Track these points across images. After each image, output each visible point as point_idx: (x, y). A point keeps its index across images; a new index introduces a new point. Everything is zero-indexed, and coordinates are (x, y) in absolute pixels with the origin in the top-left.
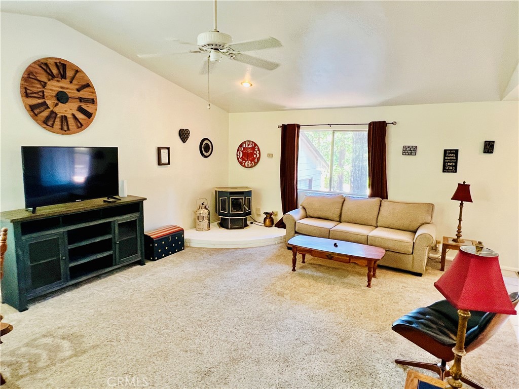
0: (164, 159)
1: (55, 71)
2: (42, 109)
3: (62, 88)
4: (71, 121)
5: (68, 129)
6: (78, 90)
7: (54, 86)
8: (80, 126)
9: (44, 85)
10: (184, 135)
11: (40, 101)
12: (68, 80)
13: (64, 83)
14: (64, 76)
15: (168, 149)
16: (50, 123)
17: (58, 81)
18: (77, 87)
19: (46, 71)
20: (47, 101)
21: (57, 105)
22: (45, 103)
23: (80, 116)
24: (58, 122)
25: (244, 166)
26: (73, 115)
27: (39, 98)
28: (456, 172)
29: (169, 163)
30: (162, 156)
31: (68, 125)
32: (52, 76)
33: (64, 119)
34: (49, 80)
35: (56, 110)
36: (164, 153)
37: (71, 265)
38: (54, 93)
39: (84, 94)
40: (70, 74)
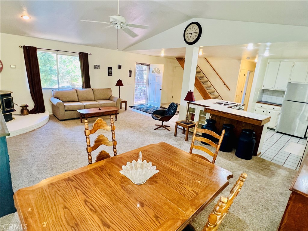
28: (112, 76)
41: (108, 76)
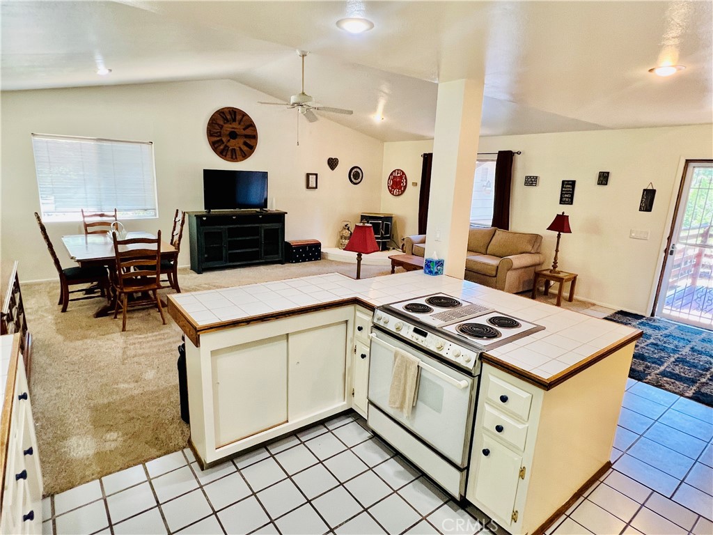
0: (312, 184)
1: (229, 117)
2: (220, 144)
3: (233, 128)
4: (238, 152)
5: (236, 158)
6: (244, 129)
7: (228, 128)
8: (245, 156)
9: (222, 127)
10: (333, 163)
11: (218, 139)
12: (237, 122)
13: (235, 125)
14: (234, 120)
15: (316, 175)
16: (224, 154)
17: (231, 124)
18: (243, 127)
19: (223, 117)
20: (223, 139)
21: (229, 141)
22: (221, 140)
23: (245, 148)
24: (229, 153)
25: (393, 194)
26: (240, 148)
27: (218, 137)
28: (572, 204)
29: (316, 187)
30: (311, 181)
31: (236, 156)
32: (226, 120)
33: (234, 150)
34: (225, 123)
35: (229, 144)
36: (312, 178)
37: (230, 252)
38: (228, 133)
39: (248, 132)
40: (238, 117)
41: (560, 203)
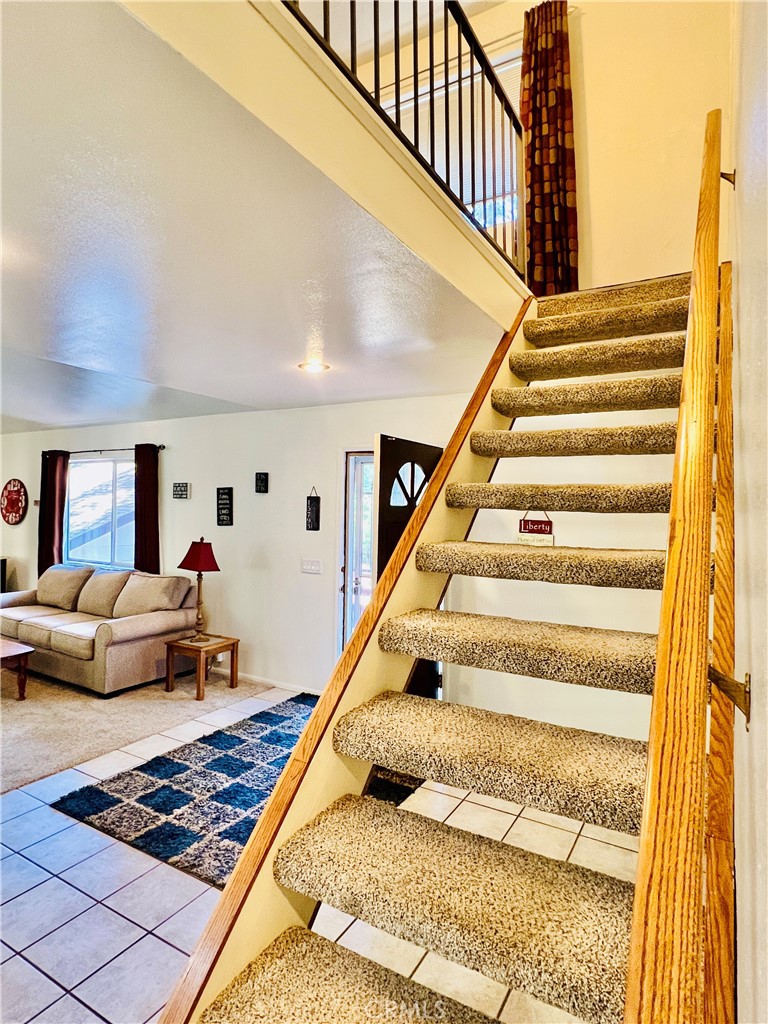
25: (8, 522)
28: (231, 524)
41: (219, 524)
